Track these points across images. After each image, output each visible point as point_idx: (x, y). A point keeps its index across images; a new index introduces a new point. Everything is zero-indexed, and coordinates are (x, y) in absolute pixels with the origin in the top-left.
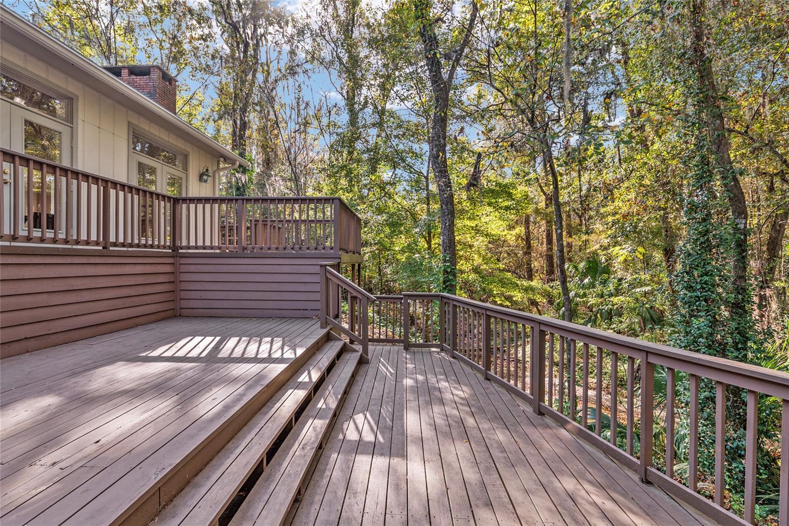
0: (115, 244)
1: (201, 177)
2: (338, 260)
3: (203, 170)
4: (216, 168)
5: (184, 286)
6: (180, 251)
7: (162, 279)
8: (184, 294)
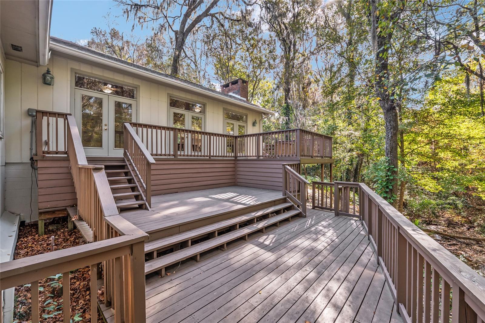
0: (213, 156)
1: (254, 124)
2: (299, 162)
3: (254, 120)
4: (261, 118)
5: (239, 173)
6: (238, 158)
7: (229, 170)
8: (239, 176)
